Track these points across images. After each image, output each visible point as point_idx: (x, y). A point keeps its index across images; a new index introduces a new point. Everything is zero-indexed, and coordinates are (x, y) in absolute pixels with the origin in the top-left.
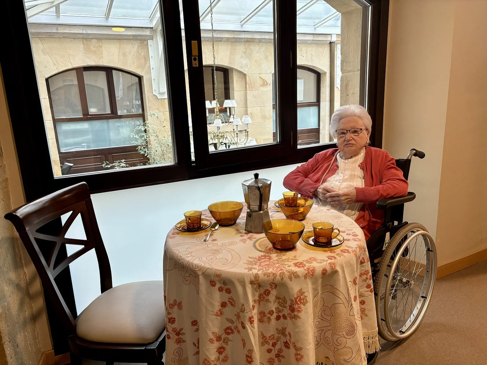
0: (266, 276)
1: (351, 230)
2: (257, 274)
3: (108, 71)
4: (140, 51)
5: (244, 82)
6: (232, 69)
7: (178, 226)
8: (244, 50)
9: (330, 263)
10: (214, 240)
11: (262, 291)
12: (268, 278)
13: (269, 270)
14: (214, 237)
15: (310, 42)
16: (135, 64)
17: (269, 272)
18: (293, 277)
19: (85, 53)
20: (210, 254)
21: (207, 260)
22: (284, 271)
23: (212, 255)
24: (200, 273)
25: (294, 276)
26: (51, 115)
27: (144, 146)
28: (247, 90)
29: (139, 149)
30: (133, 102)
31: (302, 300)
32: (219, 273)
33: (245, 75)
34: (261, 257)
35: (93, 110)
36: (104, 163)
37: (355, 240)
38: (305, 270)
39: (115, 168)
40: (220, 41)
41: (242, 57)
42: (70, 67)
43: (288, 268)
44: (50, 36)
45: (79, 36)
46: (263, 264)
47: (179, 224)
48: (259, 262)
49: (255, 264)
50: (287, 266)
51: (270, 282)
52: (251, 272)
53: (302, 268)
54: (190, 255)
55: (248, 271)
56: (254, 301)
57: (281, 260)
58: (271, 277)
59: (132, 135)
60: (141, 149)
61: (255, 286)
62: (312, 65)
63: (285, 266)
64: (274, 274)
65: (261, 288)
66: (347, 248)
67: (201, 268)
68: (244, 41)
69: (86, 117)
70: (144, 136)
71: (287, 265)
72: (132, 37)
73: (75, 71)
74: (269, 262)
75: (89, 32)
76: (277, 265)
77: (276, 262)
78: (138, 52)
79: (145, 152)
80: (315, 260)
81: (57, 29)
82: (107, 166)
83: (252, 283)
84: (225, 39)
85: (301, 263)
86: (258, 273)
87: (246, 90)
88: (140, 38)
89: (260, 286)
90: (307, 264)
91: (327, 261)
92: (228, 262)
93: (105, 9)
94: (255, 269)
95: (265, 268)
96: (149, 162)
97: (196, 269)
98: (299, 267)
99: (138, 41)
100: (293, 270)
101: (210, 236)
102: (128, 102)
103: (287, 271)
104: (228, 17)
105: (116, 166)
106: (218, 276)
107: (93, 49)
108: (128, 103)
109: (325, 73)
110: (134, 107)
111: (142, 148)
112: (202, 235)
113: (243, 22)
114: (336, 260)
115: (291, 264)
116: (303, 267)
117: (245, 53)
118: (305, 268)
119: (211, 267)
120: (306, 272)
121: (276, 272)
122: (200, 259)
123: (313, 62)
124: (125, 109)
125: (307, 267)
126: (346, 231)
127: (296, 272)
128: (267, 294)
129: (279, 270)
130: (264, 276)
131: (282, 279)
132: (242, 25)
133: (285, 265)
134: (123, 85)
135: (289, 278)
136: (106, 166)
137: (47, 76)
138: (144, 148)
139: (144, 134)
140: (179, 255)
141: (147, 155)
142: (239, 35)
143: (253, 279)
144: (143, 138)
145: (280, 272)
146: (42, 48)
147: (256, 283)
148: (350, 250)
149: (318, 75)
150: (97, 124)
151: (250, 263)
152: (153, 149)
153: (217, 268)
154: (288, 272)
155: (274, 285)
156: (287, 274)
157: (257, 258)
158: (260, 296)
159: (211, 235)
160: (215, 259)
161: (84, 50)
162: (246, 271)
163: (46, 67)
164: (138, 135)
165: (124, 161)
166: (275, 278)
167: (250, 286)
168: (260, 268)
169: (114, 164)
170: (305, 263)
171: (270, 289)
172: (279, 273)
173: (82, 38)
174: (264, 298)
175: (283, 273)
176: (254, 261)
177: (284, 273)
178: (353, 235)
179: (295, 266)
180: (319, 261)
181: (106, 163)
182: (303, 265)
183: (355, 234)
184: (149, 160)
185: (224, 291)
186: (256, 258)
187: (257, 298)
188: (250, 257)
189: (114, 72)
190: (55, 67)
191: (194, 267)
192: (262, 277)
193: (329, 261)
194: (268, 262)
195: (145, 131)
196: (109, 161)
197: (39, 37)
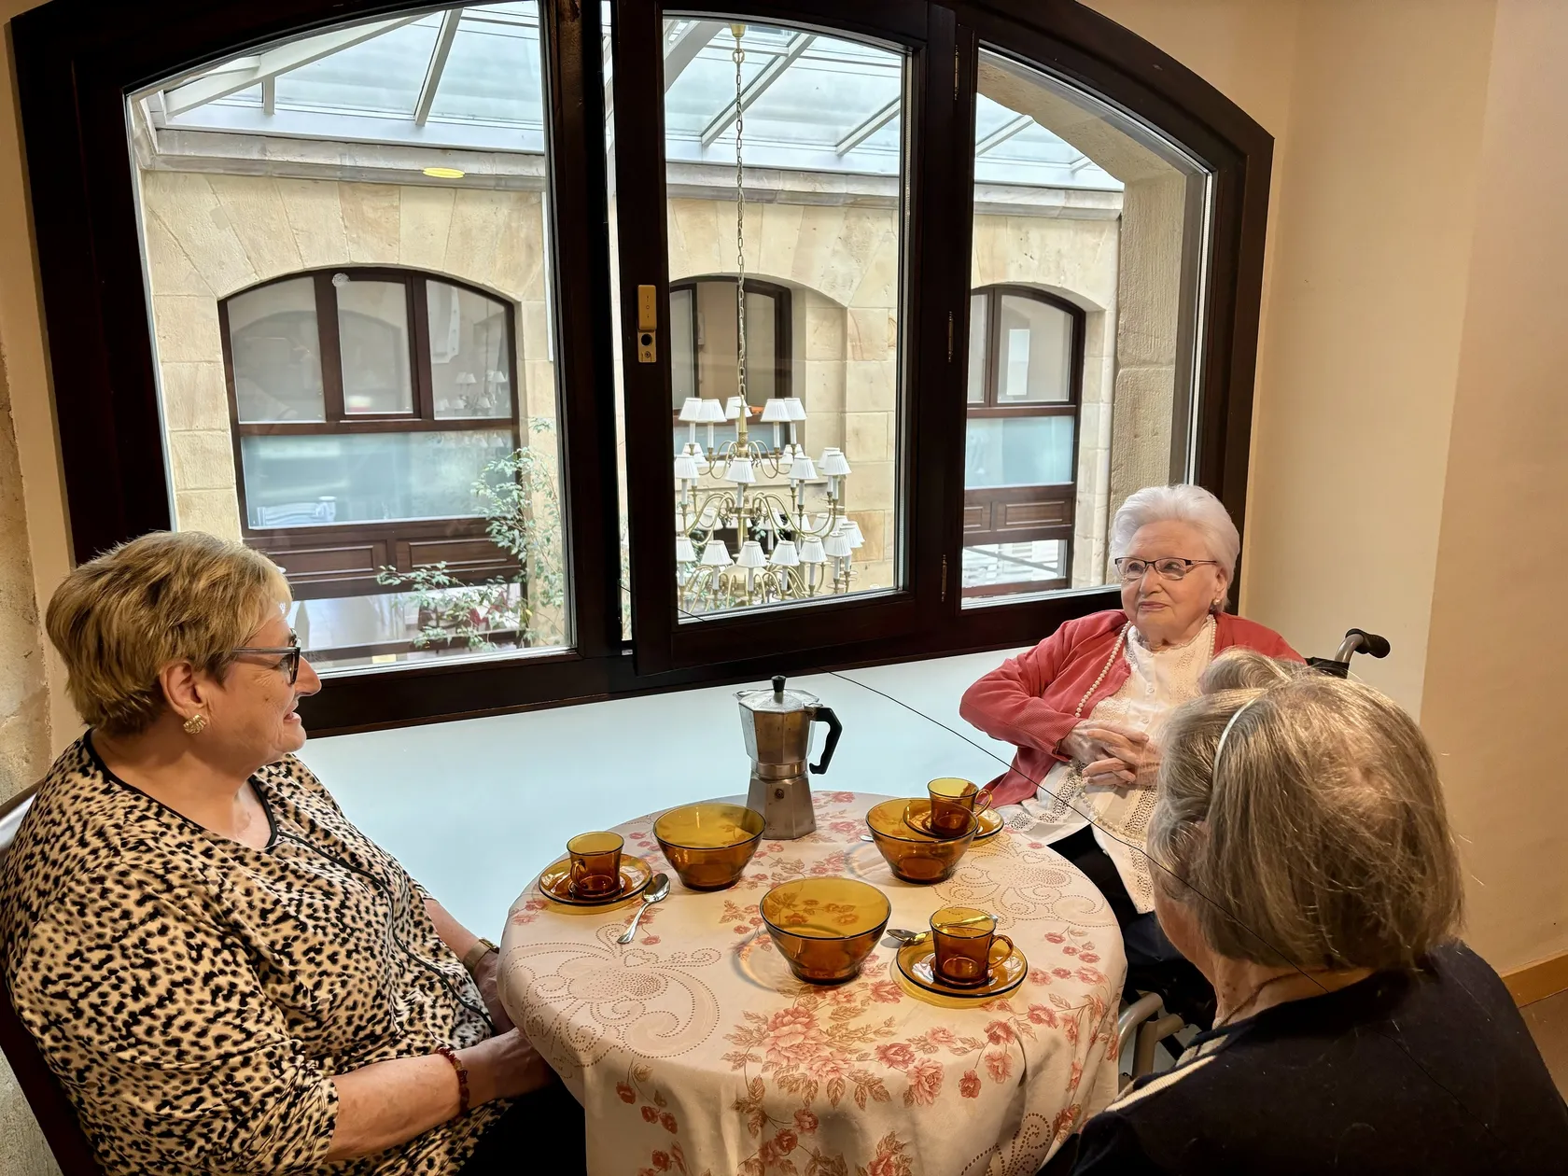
0: (785, 1090)
1: (1080, 934)
2: (758, 1081)
3: (414, 281)
4: (514, 225)
5: (839, 333)
6: (803, 290)
7: (547, 881)
8: (843, 233)
9: (990, 1058)
10: (651, 941)
11: (772, 1134)
12: (792, 1094)
13: (797, 1067)
14: (651, 929)
15: (1058, 212)
16: (499, 264)
17: (796, 1074)
18: (869, 1097)
19: (346, 227)
20: (627, 993)
21: (615, 1016)
22: (843, 1077)
23: (633, 997)
24: (586, 1059)
25: (873, 1090)
26: (227, 413)
27: (510, 523)
28: (846, 359)
29: (495, 531)
30: (487, 376)
31: (894, 1170)
32: (642, 1067)
33: (842, 310)
34: (784, 1017)
35: (356, 403)
36: (382, 570)
37: (1084, 978)
38: (908, 1074)
39: (416, 586)
40: (770, 201)
41: (835, 253)
42: (297, 267)
43: (857, 1064)
44: (239, 170)
45: (329, 173)
46: (782, 1044)
47: (551, 876)
48: (772, 1034)
49: (760, 1043)
50: (854, 1057)
51: (796, 1109)
52: (740, 1072)
53: (901, 1067)
54: (563, 992)
55: (734, 1068)
56: (746, 1163)
57: (844, 1031)
58: (802, 1095)
59: (475, 487)
60: (499, 532)
61: (750, 1117)
62: (1059, 286)
63: (849, 1056)
64: (810, 1084)
65: (768, 1125)
66: (1051, 1006)
67: (593, 1044)
68: (845, 205)
69: (334, 422)
70: (511, 491)
71: (856, 1051)
72: (492, 183)
73: (310, 281)
74: (802, 1037)
75: (359, 164)
76: (826, 1052)
77: (826, 1038)
78: (508, 227)
79: (513, 541)
80: (949, 1039)
81: (264, 151)
82: (390, 581)
83: (740, 1106)
84: (783, 196)
85: (903, 1049)
86: (763, 1076)
87: (843, 356)
88: (518, 184)
89: (764, 1118)
90: (919, 1055)
91: (984, 1046)
92: (679, 1028)
93: (415, 95)
94: (755, 1059)
95: (788, 1058)
96: (523, 573)
97: (577, 1046)
98: (892, 1063)
99: (512, 195)
100: (870, 1072)
101: (639, 924)
102: (472, 375)
103: (851, 1074)
104: (795, 129)
105: (418, 583)
106: (641, 1076)
107: (370, 214)
108: (472, 379)
109: (1100, 312)
110: (491, 389)
111: (505, 528)
112: (615, 915)
113: (845, 145)
114: (1009, 1045)
115: (870, 1048)
116: (905, 1062)
117: (845, 240)
118: (911, 1067)
119: (621, 1043)
120: (912, 1082)
121: (816, 1078)
122: (594, 1010)
123: (1062, 278)
124: (461, 396)
125: (916, 1063)
126: (1065, 935)
127: (881, 1080)
128: (785, 1143)
129: (829, 1069)
130: (781, 1087)
131: (835, 1101)
132: (840, 155)
133: (851, 1052)
134: (462, 318)
135: (857, 1100)
136: (387, 579)
137: (223, 294)
138: (511, 528)
139: (510, 485)
140: (534, 986)
141: (519, 552)
142: (830, 183)
143: (745, 1094)
144: (509, 500)
145: (831, 1076)
146: (214, 207)
147: (755, 1111)
148: (1059, 1014)
149: (1079, 318)
150: (368, 446)
151: (743, 1037)
152: (537, 534)
153: (641, 1051)
154: (855, 1080)
155: (810, 1119)
156: (850, 1085)
157: (770, 1019)
158: (764, 1150)
159: (645, 918)
160: (639, 1013)
161: (343, 218)
162: (726, 1068)
163: (221, 264)
164: (492, 486)
165: (447, 567)
166: (813, 1098)
167: (734, 1115)
168: (772, 1057)
169: (413, 575)
170: (912, 1048)
171: (796, 1131)
172: (826, 1081)
173: (341, 180)
174: (776, 1156)
175: (840, 1082)
176: (759, 1030)
177: (842, 1081)
178: (1083, 958)
179: (881, 1059)
180: (960, 1045)
181: (389, 570)
182: (904, 1056)
183: (1090, 952)
184: (524, 566)
185: (660, 1122)
186: (766, 1021)
187: (757, 1156)
188: (748, 1016)
189: (429, 283)
190: (250, 267)
191: (573, 1037)
192: (773, 1092)
193: (992, 1048)
194: (800, 1039)
195: (518, 477)
196: (399, 563)
197: (205, 171)
